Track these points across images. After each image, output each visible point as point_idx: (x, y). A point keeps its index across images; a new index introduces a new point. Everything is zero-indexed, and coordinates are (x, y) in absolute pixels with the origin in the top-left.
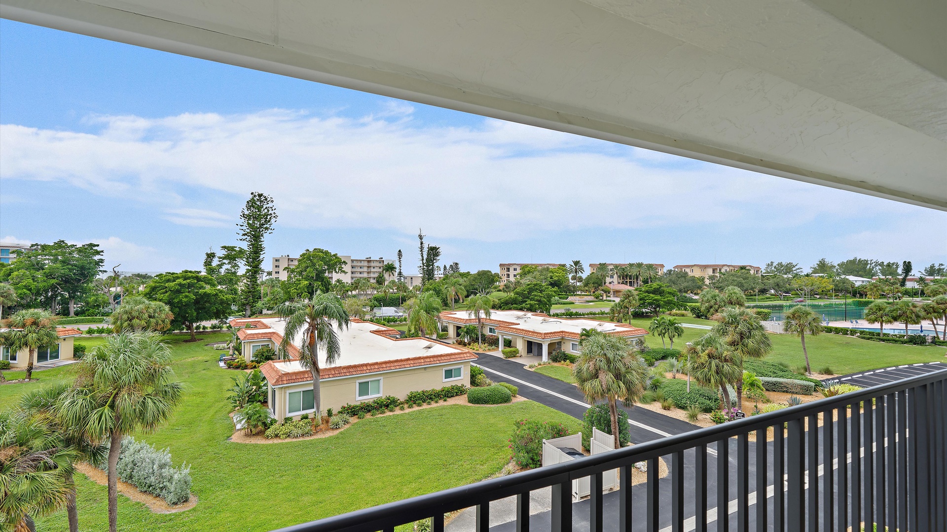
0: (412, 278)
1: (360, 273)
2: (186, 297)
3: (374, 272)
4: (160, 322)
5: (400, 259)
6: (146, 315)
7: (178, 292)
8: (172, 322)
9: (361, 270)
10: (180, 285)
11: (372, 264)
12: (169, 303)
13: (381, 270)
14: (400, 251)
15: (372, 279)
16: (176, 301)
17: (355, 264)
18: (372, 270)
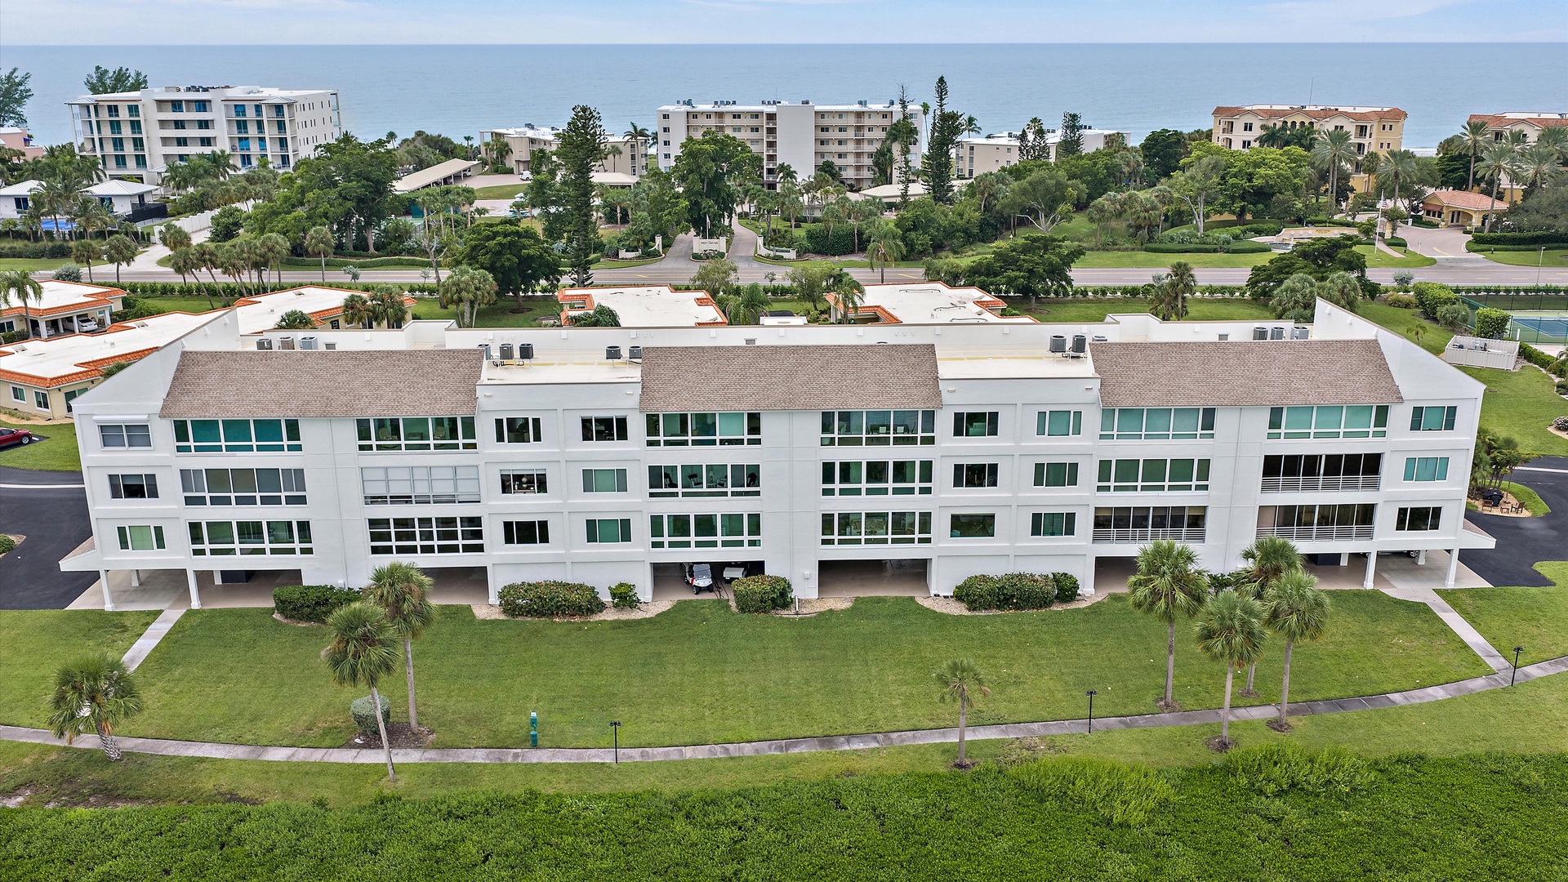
0: (972, 148)
1: (840, 143)
2: (509, 259)
3: (871, 141)
4: (486, 294)
5: (942, 99)
6: (472, 288)
7: (499, 254)
8: (497, 293)
9: (842, 136)
10: (500, 244)
11: (866, 122)
12: (491, 269)
13: (883, 135)
14: (941, 80)
15: (866, 156)
16: (498, 264)
17: (826, 122)
18: (868, 135)
